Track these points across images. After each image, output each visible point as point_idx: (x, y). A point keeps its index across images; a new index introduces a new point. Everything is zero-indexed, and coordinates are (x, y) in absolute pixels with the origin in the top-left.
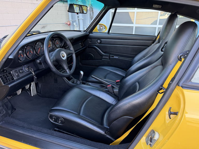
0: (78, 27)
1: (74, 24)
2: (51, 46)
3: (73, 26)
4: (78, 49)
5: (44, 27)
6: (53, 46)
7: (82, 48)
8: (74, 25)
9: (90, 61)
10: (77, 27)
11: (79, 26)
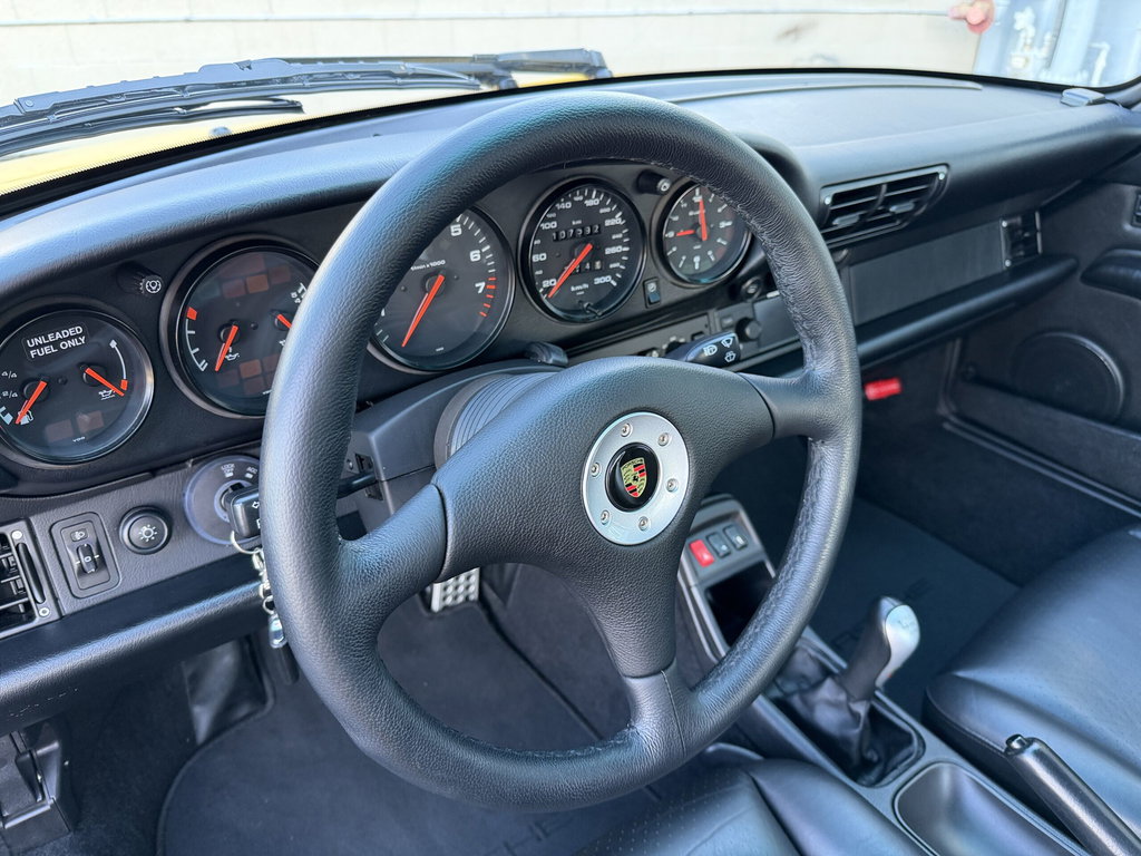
0: (1041, 47)
1: (1013, 22)
2: (616, 257)
3: (1009, 32)
4: (969, 278)
5: (794, 32)
6: (633, 255)
7: (1016, 272)
8: (1018, 26)
9: (1063, 417)
10: (1036, 42)
11: (1057, 36)
